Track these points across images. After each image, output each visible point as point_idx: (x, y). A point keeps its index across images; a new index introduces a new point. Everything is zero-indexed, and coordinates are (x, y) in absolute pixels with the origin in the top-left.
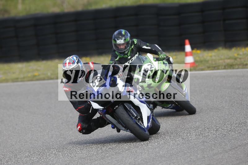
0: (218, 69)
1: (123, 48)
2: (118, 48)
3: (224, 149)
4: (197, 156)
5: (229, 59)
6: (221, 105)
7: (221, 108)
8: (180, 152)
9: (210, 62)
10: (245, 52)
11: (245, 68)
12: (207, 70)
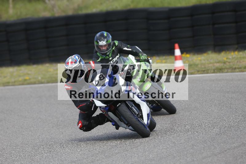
0: (207, 73)
1: (105, 49)
2: (100, 49)
3: (213, 152)
4: (186, 160)
5: (218, 62)
6: (210, 108)
7: (210, 112)
8: (169, 155)
9: (199, 66)
10: (234, 56)
11: (234, 72)
12: (196, 74)
